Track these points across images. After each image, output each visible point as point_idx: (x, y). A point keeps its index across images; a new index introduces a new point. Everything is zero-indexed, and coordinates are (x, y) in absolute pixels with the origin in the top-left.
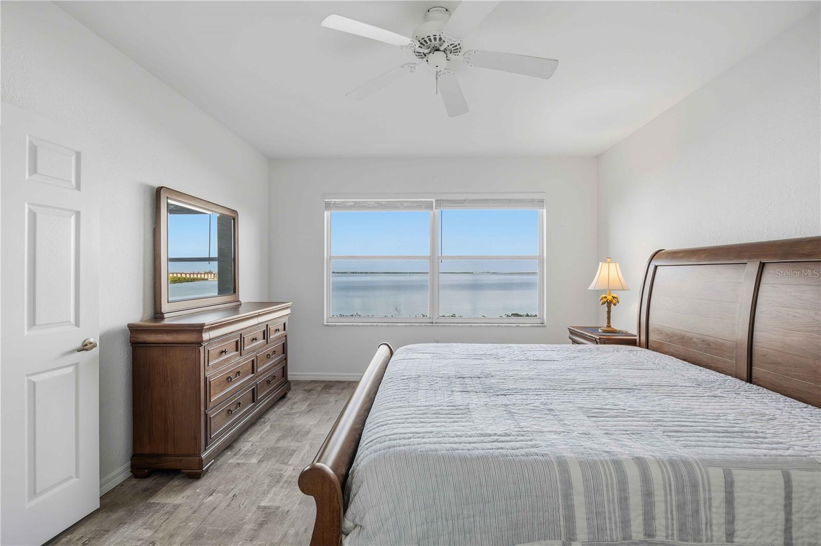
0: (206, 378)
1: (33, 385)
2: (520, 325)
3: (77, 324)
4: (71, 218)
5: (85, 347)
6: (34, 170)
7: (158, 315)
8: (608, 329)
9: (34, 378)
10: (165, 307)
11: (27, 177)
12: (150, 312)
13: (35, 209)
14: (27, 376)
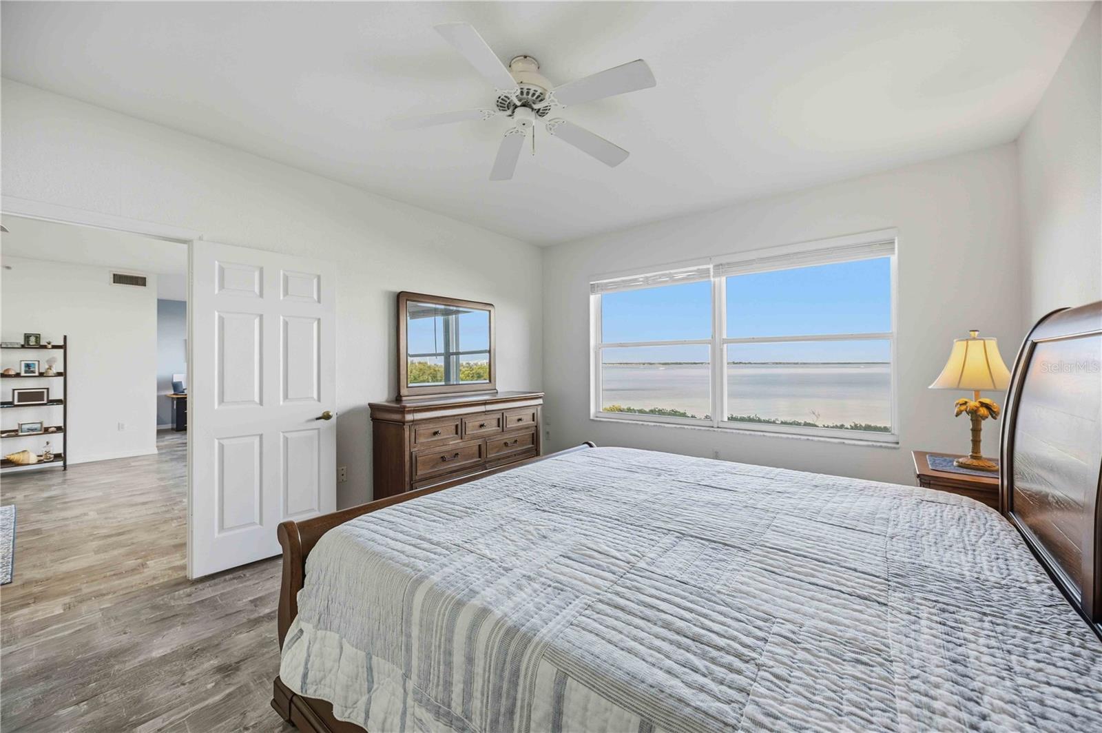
0: (411, 454)
1: (286, 440)
2: (846, 441)
3: (319, 400)
4: (313, 323)
5: (327, 417)
6: (286, 292)
7: (398, 398)
8: (975, 462)
9: (287, 435)
10: (404, 391)
11: (281, 298)
12: (393, 396)
13: (287, 319)
14: (283, 432)
